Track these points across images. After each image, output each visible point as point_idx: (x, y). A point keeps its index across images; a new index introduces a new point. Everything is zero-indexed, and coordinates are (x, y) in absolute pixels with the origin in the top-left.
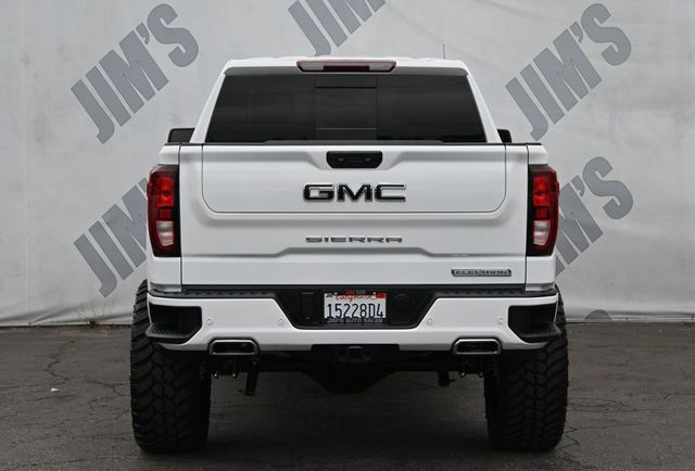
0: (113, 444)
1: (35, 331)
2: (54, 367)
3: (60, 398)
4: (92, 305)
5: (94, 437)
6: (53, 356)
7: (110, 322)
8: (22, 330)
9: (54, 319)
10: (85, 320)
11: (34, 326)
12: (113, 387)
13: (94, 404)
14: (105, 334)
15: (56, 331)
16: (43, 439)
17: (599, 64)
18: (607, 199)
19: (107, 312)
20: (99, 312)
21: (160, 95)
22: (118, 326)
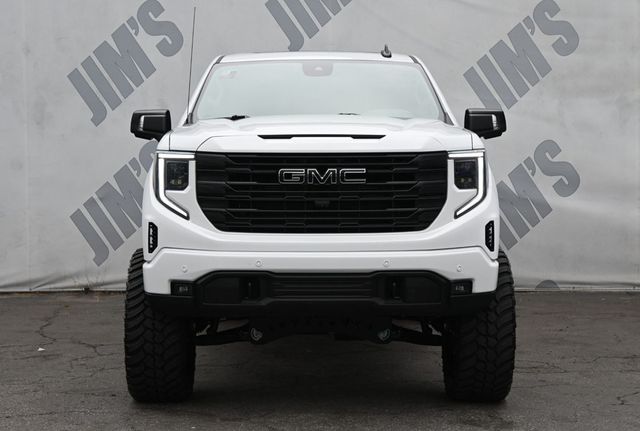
0: (83, 399)
1: (35, 296)
2: (45, 329)
3: (45, 357)
4: (87, 273)
5: (66, 393)
6: (47, 319)
7: (102, 289)
8: (23, 296)
9: (52, 286)
10: (80, 287)
11: (35, 292)
12: (94, 347)
13: (74, 363)
14: (97, 299)
15: (53, 297)
16: (21, 394)
17: (549, 54)
18: (556, 179)
19: (100, 280)
20: (92, 280)
21: (148, 82)
22: (110, 292)
